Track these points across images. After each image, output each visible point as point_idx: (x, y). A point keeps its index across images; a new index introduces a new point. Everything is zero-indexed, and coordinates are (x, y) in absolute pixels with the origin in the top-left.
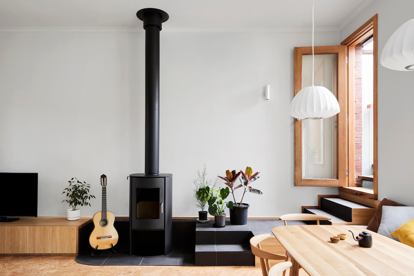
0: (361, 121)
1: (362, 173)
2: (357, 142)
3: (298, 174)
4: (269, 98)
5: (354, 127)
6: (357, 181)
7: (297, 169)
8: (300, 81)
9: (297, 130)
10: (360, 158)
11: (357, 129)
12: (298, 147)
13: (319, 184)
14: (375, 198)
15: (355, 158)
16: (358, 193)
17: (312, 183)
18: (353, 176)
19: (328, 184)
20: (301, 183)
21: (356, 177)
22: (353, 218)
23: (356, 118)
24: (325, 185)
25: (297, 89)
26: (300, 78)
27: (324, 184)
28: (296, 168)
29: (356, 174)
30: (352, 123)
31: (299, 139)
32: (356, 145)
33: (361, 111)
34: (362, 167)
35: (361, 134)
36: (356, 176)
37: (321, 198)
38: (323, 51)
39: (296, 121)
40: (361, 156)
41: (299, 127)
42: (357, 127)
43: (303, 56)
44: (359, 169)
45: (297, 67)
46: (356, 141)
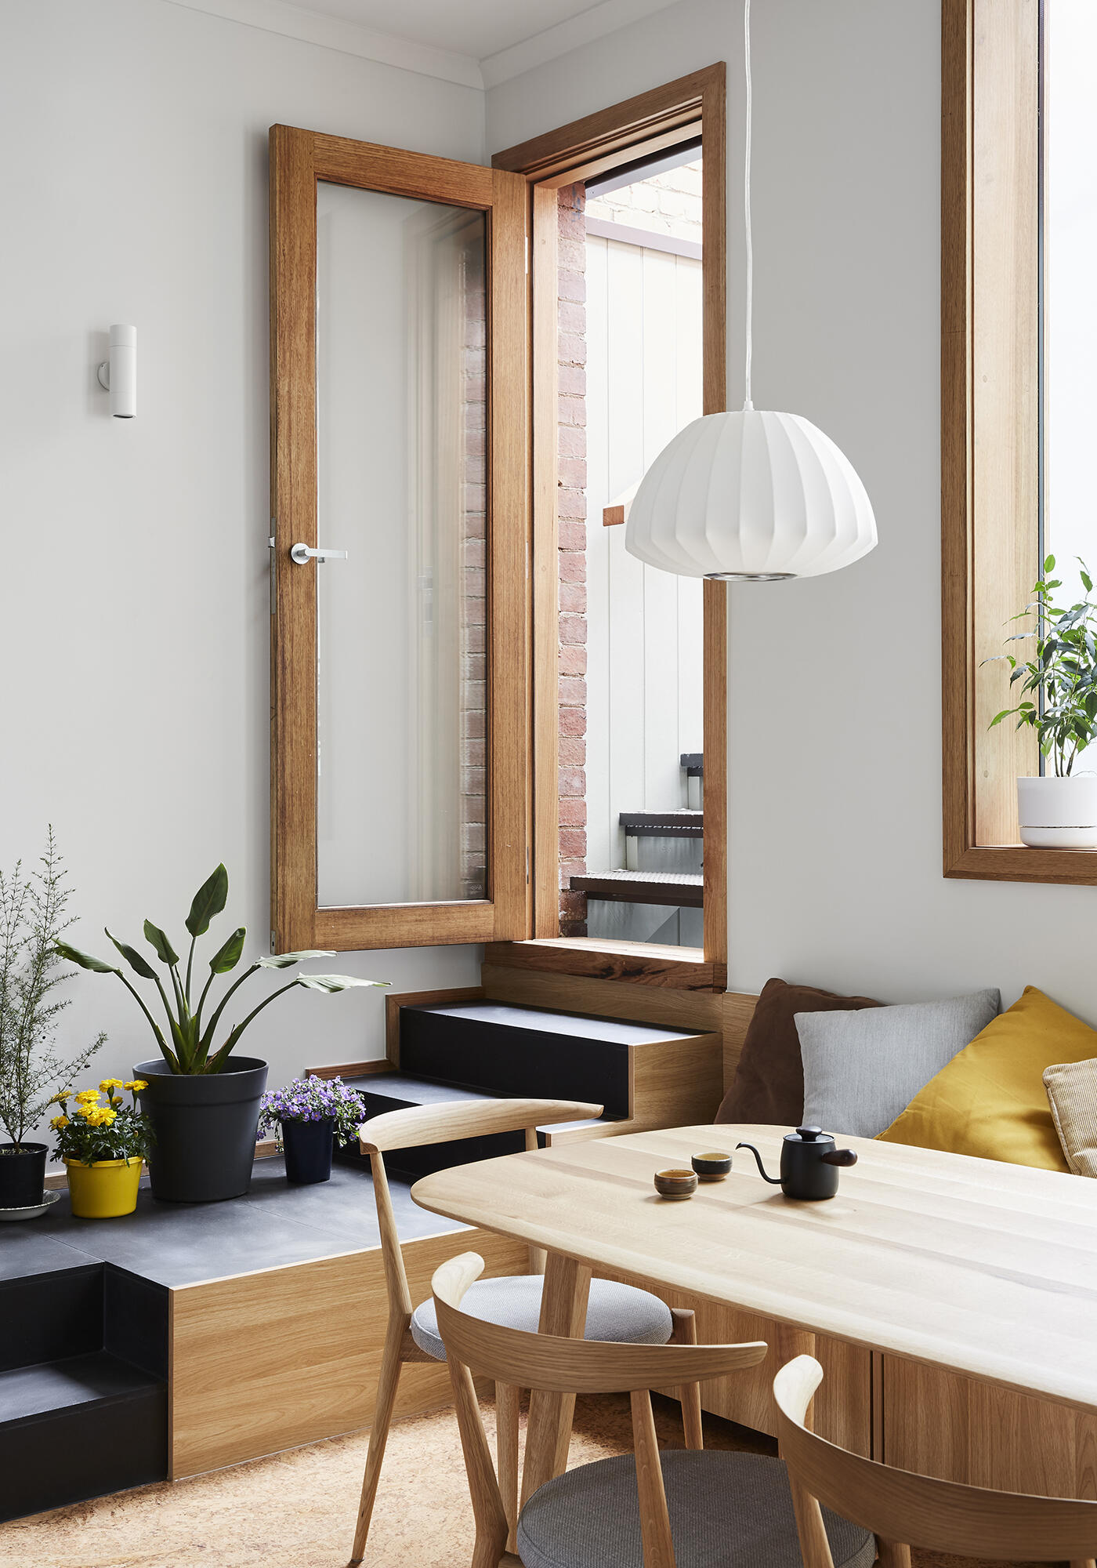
0: (584, 589)
1: (585, 860)
2: (565, 700)
3: (298, 878)
4: (133, 412)
5: (557, 619)
6: (567, 905)
7: (295, 850)
8: (304, 331)
9: (292, 621)
10: (576, 783)
11: (568, 628)
12: (294, 723)
13: (403, 930)
14: (716, 984)
15: (558, 782)
16: (616, 968)
17: (369, 931)
18: (552, 878)
19: (444, 933)
20: (313, 936)
21: (562, 884)
22: (637, 1099)
23: (563, 570)
24: (433, 938)
25: (291, 375)
26: (304, 315)
27: (427, 930)
28: (288, 846)
29: (563, 867)
30: (550, 598)
31: (300, 673)
32: (562, 716)
33: (584, 538)
34: (585, 829)
35: (583, 657)
36: (564, 877)
37: (402, 1010)
38: (420, 184)
39: (286, 565)
40: (583, 775)
41: (302, 600)
42: (566, 620)
43: (319, 185)
44: (574, 846)
45: (292, 249)
46: (561, 695)
